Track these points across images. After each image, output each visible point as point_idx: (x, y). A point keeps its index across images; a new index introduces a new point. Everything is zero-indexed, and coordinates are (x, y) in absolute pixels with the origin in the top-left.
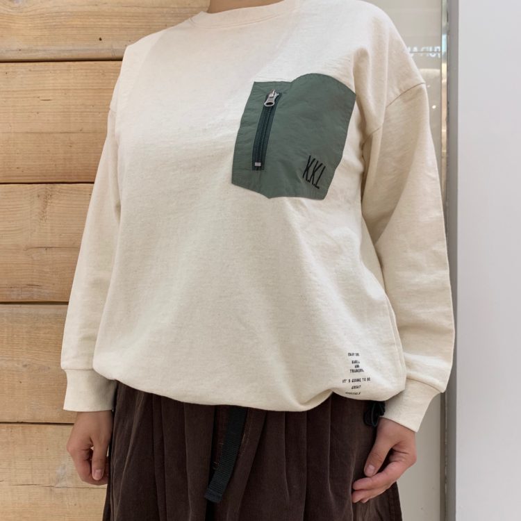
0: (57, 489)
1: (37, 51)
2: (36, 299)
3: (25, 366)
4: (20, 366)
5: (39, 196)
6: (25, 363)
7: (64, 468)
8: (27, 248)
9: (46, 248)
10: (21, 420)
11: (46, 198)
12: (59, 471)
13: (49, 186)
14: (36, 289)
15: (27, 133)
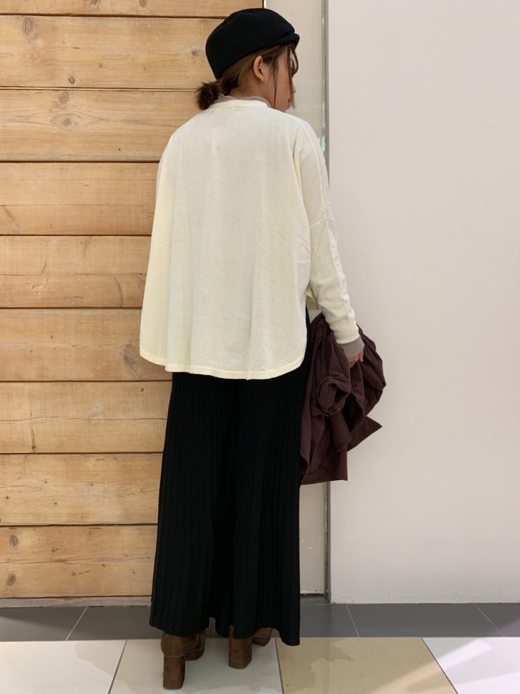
0: (93, 422)
1: (81, 156)
2: (80, 305)
3: (73, 346)
4: (70, 346)
5: (82, 243)
6: (74, 344)
7: (97, 407)
8: (74, 275)
9: (87, 275)
10: (70, 379)
11: (86, 245)
12: (94, 410)
13: (87, 237)
14: (79, 300)
15: (74, 205)
